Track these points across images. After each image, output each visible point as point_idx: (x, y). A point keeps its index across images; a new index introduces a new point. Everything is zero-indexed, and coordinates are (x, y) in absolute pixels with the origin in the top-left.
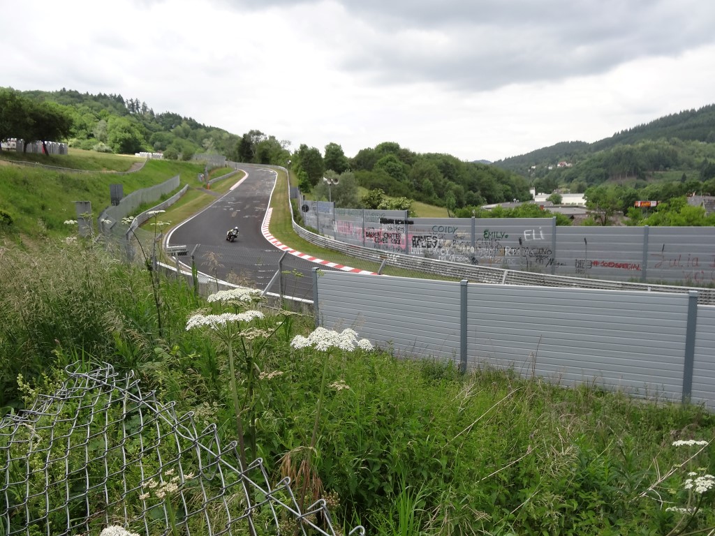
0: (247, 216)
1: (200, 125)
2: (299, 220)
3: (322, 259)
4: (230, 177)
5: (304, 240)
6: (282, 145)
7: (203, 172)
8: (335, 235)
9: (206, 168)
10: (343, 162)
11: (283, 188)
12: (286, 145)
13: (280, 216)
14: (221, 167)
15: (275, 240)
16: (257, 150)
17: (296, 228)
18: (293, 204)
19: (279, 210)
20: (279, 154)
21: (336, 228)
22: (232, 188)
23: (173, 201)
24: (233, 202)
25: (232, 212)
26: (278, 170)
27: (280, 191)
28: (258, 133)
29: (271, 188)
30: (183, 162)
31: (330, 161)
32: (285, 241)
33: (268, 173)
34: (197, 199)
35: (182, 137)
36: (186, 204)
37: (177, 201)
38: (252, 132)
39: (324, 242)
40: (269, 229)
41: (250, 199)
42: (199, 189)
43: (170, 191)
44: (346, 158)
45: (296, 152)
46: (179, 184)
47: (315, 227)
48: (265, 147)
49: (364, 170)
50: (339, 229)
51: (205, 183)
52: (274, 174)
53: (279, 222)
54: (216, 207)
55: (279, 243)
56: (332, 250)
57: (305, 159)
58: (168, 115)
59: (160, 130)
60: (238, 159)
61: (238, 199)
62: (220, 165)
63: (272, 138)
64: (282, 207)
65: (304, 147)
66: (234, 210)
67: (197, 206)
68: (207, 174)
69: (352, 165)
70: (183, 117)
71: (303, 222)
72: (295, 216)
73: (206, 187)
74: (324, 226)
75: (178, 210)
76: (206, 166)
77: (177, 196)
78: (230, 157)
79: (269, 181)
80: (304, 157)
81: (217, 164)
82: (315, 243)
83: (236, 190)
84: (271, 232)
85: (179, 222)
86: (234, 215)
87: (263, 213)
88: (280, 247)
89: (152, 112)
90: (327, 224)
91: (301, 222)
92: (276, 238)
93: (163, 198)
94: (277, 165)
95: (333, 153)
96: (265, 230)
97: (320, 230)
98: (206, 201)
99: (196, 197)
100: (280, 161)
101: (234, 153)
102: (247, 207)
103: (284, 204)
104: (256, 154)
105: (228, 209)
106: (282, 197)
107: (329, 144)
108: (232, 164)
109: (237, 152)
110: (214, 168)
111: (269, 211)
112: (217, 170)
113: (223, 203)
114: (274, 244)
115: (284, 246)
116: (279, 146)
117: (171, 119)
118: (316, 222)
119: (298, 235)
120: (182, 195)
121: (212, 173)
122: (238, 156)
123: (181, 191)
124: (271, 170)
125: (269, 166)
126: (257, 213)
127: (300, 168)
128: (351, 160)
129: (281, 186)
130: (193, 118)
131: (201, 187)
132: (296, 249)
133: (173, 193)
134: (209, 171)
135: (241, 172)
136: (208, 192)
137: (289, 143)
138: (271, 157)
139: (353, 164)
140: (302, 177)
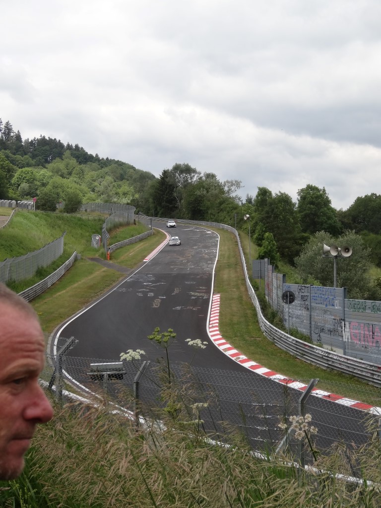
0: (179, 308)
1: (91, 156)
2: (273, 317)
3: (326, 390)
4: (141, 240)
5: (286, 353)
6: (226, 189)
7: (99, 231)
8: (344, 347)
9: (104, 226)
10: (329, 218)
11: (232, 260)
12: (233, 188)
13: (235, 309)
14: (128, 224)
15: (234, 351)
16: (184, 195)
17: (270, 332)
18: (256, 288)
19: (233, 299)
21: (346, 335)
22: (147, 259)
23: (55, 280)
24: (152, 282)
25: (153, 298)
26: (219, 229)
27: (229, 266)
28: (188, 170)
29: (212, 260)
30: (65, 214)
31: (306, 216)
32: (253, 354)
33: (203, 234)
34: (92, 276)
35: (62, 176)
36: (76, 285)
37: (60, 279)
38: (177, 168)
39: (326, 358)
40: (220, 330)
41: (180, 278)
42: (92, 259)
43: (49, 262)
44: (333, 210)
45: (249, 201)
46: (62, 251)
47: (304, 331)
48: (198, 193)
49: (365, 231)
50: (353, 336)
51: (102, 250)
52: (212, 237)
53: (235, 319)
54: (124, 290)
55: (243, 357)
56: (341, 374)
57: (267, 212)
58: (43, 142)
59: (28, 165)
60: (153, 211)
61: (159, 278)
62: (126, 220)
63: (211, 176)
64: (236, 294)
65: (264, 193)
66: (156, 297)
67: (94, 289)
68: (106, 236)
69: (343, 223)
70: (65, 145)
73: (104, 256)
74: (322, 330)
75: (64, 295)
76: (104, 222)
77: (61, 270)
78: (140, 207)
79: (206, 247)
80: (266, 209)
81: (121, 220)
82: (308, 359)
83: (154, 261)
84: (224, 336)
85: (69, 316)
86: (156, 304)
88: (247, 365)
89: (18, 137)
90: (328, 326)
91: (276, 320)
92: (236, 347)
93: (41, 273)
94: (217, 221)
95: (312, 203)
96: (213, 333)
97: (315, 337)
98: (107, 281)
99: (91, 273)
100: (223, 215)
101: (147, 201)
102: (176, 291)
103: (238, 288)
104: (182, 204)
105: (145, 293)
106: (233, 275)
107: (305, 187)
108: (144, 219)
109: (151, 200)
110: (117, 226)
111: (215, 299)
112: (122, 229)
113: (135, 284)
114: (233, 359)
115: (253, 363)
116: (222, 192)
117: (47, 147)
118: (306, 322)
119: (273, 343)
120: (68, 270)
121: (114, 233)
122: (151, 205)
123: (67, 262)
124: (207, 229)
125: (203, 223)
126: (195, 302)
127: (258, 227)
128: (342, 214)
129: (229, 257)
130: (80, 146)
131: (97, 256)
132: (276, 369)
133: (55, 265)
134: (110, 231)
135: (159, 232)
136: (109, 266)
138: (208, 208)
139: (346, 220)
140: (265, 243)
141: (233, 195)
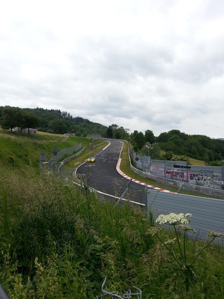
6: (126, 131)
7: (91, 142)
8: (151, 172)
9: (93, 140)
12: (128, 131)
14: (99, 140)
15: (123, 173)
16: (114, 133)
17: (132, 168)
18: (131, 157)
20: (124, 134)
21: (151, 169)
22: (104, 149)
23: (78, 154)
30: (83, 137)
31: (147, 138)
34: (88, 154)
36: (84, 156)
37: (80, 154)
39: (146, 175)
40: (120, 168)
43: (77, 150)
46: (81, 147)
47: (141, 168)
48: (118, 132)
49: (163, 142)
50: (153, 169)
53: (124, 165)
57: (136, 137)
59: (74, 124)
66: (104, 159)
68: (93, 143)
69: (157, 140)
71: (136, 165)
72: (131, 162)
73: (92, 148)
77: (80, 152)
78: (103, 136)
81: (97, 139)
82: (142, 175)
86: (104, 161)
87: (117, 161)
90: (147, 167)
92: (123, 172)
93: (74, 153)
95: (149, 135)
96: (118, 169)
100: (125, 137)
103: (126, 157)
105: (102, 158)
110: (96, 140)
111: (120, 160)
113: (100, 156)
116: (124, 131)
117: (79, 120)
118: (142, 166)
119: (133, 171)
120: (82, 152)
123: (82, 150)
125: (120, 140)
126: (114, 161)
127: (134, 141)
131: (90, 148)
134: (94, 142)
136: (93, 151)
137: (129, 130)
138: (121, 136)
140: (135, 145)
141: (127, 132)
